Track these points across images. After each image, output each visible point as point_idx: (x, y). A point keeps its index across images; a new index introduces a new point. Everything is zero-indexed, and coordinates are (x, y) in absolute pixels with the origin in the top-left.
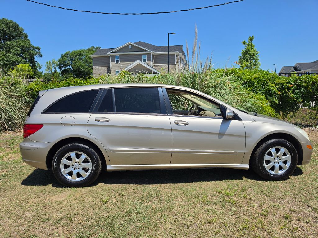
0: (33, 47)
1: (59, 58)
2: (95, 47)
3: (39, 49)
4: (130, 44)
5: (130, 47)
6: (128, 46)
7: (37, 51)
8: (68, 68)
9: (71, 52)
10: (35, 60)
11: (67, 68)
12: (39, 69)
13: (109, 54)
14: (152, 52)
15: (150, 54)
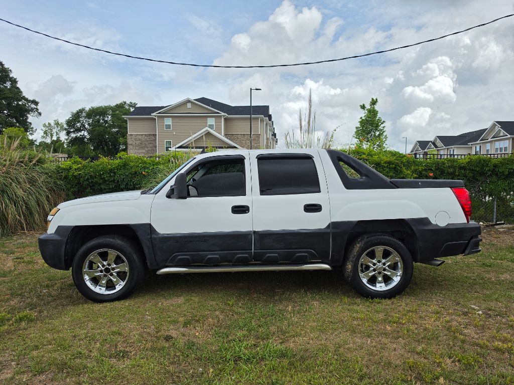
0: (27, 100)
1: (67, 119)
2: (128, 102)
3: (36, 103)
4: (189, 101)
5: (189, 106)
6: (185, 104)
7: (33, 106)
8: (81, 135)
9: (87, 109)
10: (28, 120)
11: (78, 135)
12: (32, 134)
13: (155, 116)
14: (223, 114)
15: (220, 117)
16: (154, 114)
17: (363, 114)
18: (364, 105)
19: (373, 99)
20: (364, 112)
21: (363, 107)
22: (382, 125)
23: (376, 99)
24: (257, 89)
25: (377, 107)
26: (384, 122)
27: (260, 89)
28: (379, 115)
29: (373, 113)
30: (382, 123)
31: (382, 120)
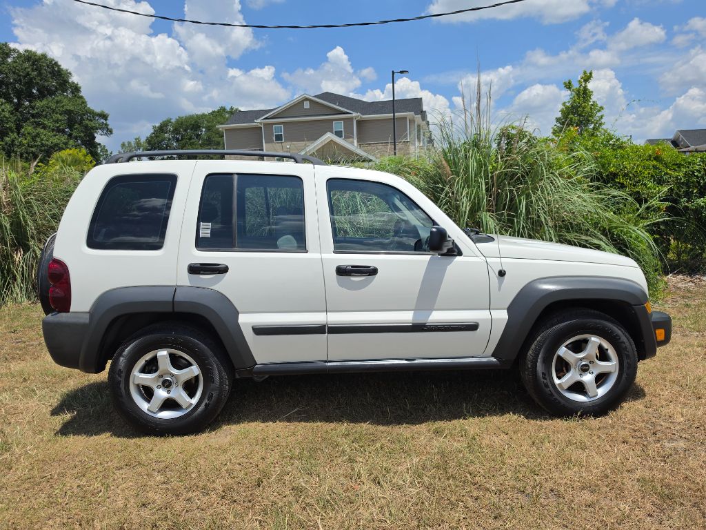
0: (92, 113)
1: (149, 135)
2: (228, 108)
3: (105, 116)
4: (307, 99)
5: (307, 105)
6: (301, 103)
7: (102, 120)
9: (173, 121)
10: (97, 140)
13: (260, 123)
14: (354, 114)
15: (351, 119)
16: (259, 121)
18: (570, 83)
19: (585, 73)
20: (569, 93)
22: (599, 114)
23: (591, 74)
24: (402, 72)
25: (590, 86)
26: (602, 108)
28: (594, 98)
29: (584, 94)
30: (599, 111)
31: (599, 106)
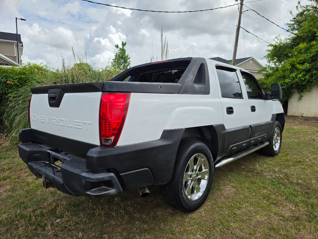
17: (117, 51)
18: (117, 45)
19: (123, 42)
20: (118, 50)
21: (117, 46)
23: (125, 43)
24: (22, 19)
25: (125, 48)
27: (25, 20)
28: (127, 53)
29: (123, 51)
30: (129, 59)
31: (129, 57)
